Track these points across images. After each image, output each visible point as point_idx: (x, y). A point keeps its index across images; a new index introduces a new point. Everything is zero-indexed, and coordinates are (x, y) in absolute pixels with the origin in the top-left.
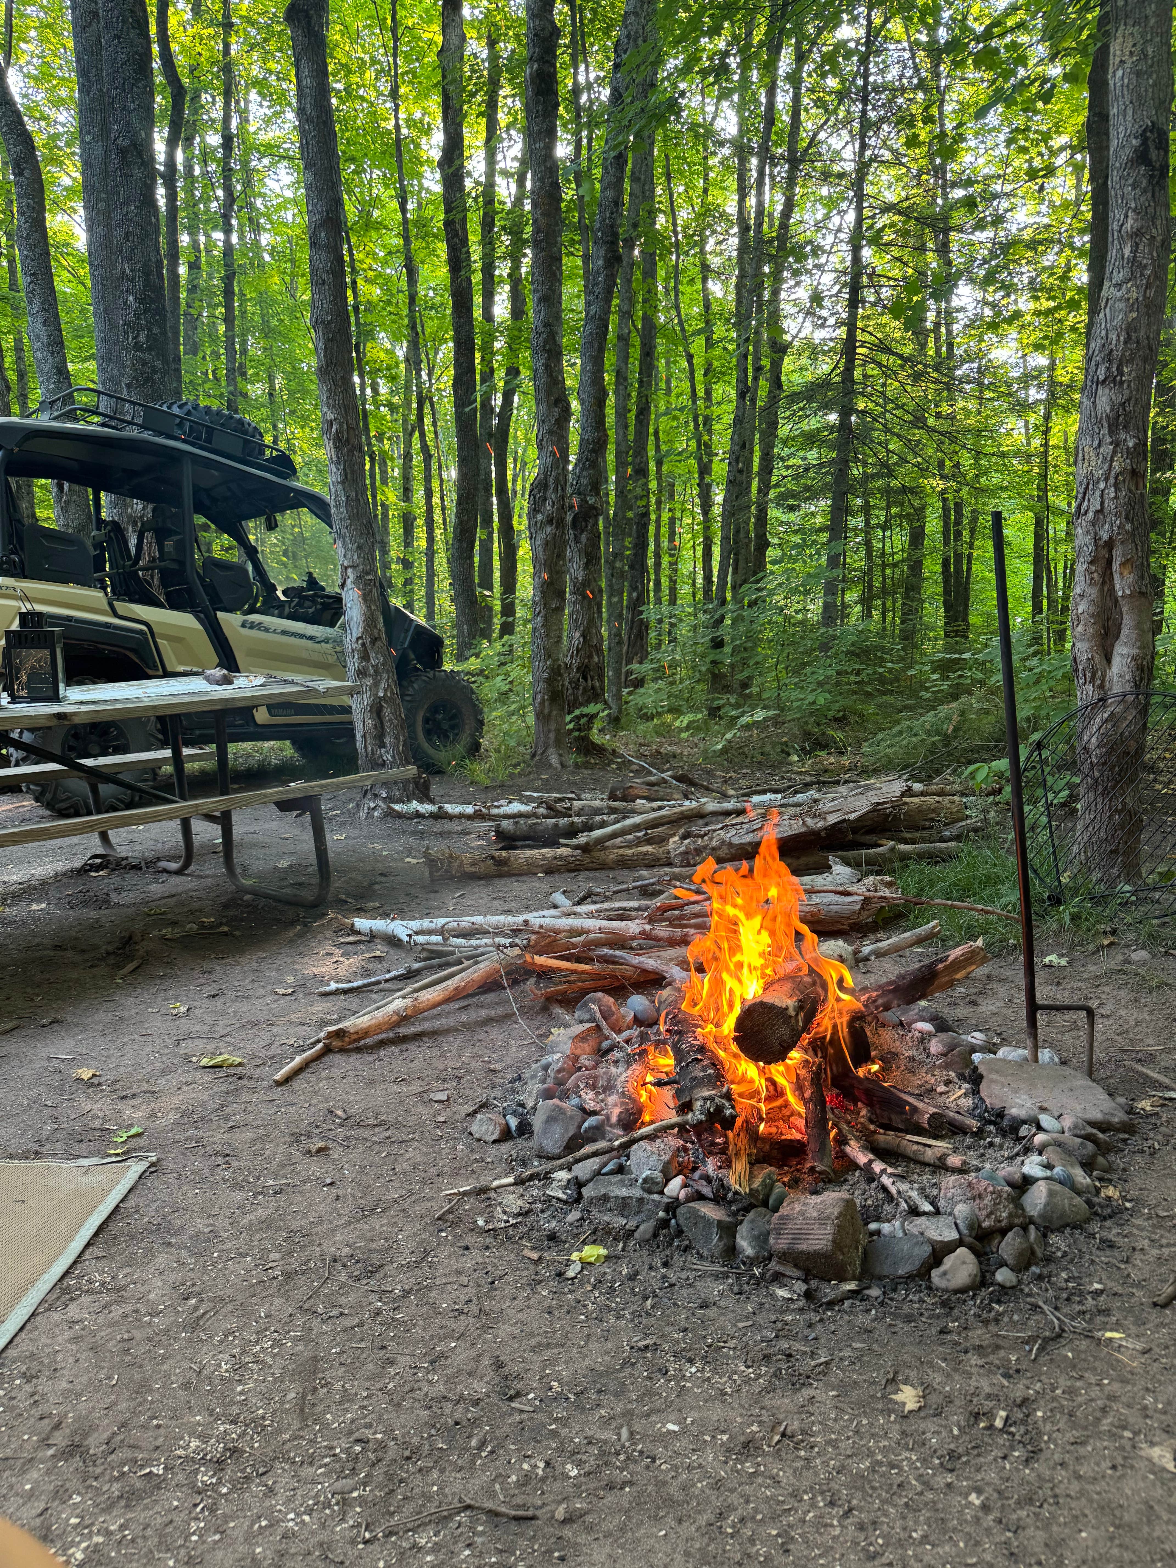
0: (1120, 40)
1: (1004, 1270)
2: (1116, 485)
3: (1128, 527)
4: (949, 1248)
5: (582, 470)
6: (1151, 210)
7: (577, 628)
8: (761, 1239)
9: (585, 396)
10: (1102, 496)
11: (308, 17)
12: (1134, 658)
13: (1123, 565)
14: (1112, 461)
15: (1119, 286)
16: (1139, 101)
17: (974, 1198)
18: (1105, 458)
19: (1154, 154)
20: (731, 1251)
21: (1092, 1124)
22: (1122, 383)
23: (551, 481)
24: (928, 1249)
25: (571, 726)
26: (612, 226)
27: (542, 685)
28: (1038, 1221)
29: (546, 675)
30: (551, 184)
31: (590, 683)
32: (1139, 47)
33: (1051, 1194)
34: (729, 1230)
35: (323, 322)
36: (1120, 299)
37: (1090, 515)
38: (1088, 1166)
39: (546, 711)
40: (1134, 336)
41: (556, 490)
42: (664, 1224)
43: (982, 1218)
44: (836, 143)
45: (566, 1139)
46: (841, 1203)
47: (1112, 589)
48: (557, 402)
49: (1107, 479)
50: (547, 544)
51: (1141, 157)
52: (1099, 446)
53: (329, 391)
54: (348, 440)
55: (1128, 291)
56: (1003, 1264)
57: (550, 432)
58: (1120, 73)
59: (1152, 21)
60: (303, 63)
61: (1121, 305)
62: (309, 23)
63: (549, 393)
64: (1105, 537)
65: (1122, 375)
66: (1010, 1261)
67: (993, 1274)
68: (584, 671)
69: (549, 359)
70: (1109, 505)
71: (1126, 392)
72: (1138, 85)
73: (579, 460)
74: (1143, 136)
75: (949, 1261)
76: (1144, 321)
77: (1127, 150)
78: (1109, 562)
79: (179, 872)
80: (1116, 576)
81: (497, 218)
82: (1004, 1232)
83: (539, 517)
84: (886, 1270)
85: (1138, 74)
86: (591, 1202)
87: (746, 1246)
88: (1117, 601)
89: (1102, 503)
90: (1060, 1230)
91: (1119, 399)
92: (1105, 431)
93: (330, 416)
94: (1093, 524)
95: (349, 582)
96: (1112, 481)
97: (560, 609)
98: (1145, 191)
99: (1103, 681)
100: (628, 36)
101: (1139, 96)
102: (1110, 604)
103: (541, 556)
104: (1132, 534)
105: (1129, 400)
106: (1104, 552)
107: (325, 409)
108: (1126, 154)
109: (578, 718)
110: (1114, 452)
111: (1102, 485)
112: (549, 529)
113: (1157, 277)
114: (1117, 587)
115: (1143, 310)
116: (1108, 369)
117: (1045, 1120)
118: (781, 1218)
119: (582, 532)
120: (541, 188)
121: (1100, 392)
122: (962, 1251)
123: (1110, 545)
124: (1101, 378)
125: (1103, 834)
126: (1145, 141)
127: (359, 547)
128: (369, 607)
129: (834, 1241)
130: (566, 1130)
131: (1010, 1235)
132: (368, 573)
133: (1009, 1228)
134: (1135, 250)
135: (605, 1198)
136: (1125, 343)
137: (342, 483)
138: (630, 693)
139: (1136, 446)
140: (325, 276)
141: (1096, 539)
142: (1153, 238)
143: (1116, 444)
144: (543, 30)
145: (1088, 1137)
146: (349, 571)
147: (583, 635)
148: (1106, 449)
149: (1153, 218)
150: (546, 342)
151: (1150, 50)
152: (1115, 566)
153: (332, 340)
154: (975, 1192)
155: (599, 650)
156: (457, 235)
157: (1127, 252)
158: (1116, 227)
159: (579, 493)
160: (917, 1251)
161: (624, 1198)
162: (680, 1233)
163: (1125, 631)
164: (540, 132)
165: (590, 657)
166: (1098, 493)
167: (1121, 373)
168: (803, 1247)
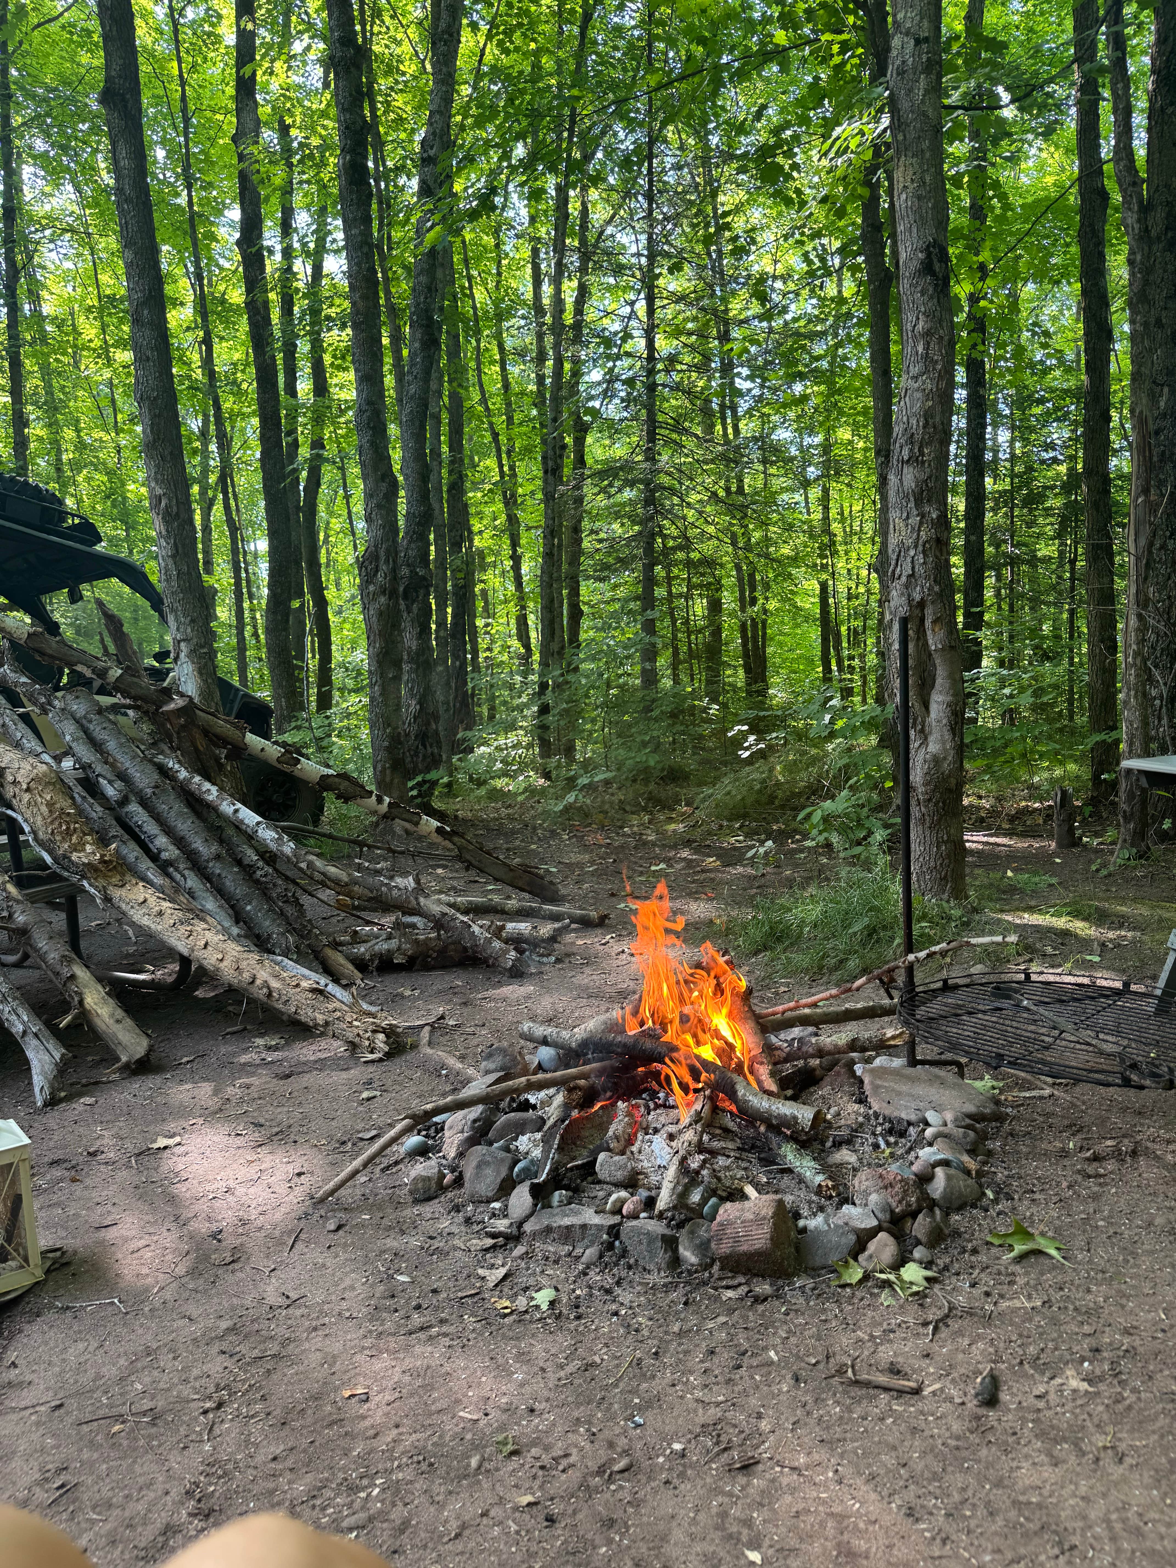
0: (902, 169)
1: (920, 1248)
2: (924, 552)
3: (937, 588)
4: (872, 1233)
5: (410, 542)
6: (937, 314)
7: (412, 696)
8: (703, 1248)
9: (408, 472)
10: (913, 562)
11: (124, 100)
12: (949, 705)
13: (934, 622)
14: (919, 531)
15: (915, 378)
16: (921, 221)
17: (886, 1188)
18: (913, 529)
19: (937, 266)
20: (675, 1261)
21: (969, 1116)
22: (923, 462)
23: (382, 553)
24: (852, 1238)
25: (414, 793)
26: (427, 311)
27: (382, 755)
28: (942, 1203)
29: (386, 744)
30: (368, 270)
31: (429, 750)
32: (918, 176)
33: (949, 1178)
34: (671, 1243)
35: (148, 398)
36: (918, 390)
37: (904, 579)
38: (972, 1152)
39: (388, 779)
40: (931, 421)
41: (387, 561)
42: (610, 1246)
43: (894, 1204)
44: (624, 238)
45: (499, 1180)
46: (774, 1204)
47: (926, 644)
48: (383, 478)
49: (916, 547)
50: (381, 614)
51: (927, 268)
52: (908, 518)
53: (157, 466)
54: (177, 514)
55: (924, 383)
56: (918, 1243)
57: (379, 506)
58: (904, 196)
59: (928, 155)
60: (121, 145)
61: (918, 395)
62: (126, 107)
63: (375, 469)
64: (917, 597)
65: (923, 455)
66: (924, 1239)
67: (911, 1252)
68: (423, 737)
69: (373, 435)
70: (920, 570)
71: (928, 470)
72: (920, 207)
73: (406, 533)
74: (927, 250)
75: (872, 1246)
76: (938, 409)
77: (915, 263)
78: (922, 620)
79: (18, 965)
80: (929, 633)
81: (296, 297)
82: (914, 1215)
83: (372, 588)
84: (818, 1261)
85: (919, 198)
86: (534, 1235)
87: (689, 1255)
88: (930, 655)
89: (913, 568)
90: (960, 1208)
91: (923, 476)
92: (912, 505)
93: (159, 491)
94: (907, 586)
95: (182, 655)
96: (920, 548)
97: (397, 678)
98: (931, 298)
99: (923, 726)
100: (434, 134)
101: (921, 216)
102: (924, 657)
103: (375, 626)
104: (940, 595)
105: (930, 477)
106: (917, 612)
107: (153, 484)
108: (914, 265)
109: (419, 784)
110: (921, 523)
111: (912, 553)
112: (383, 599)
113: (946, 372)
114: (930, 642)
115: (936, 398)
116: (911, 450)
117: (931, 1116)
118: (721, 1224)
119: (413, 602)
120: (358, 272)
121: (905, 470)
122: (882, 1235)
123: (922, 605)
124: (906, 458)
125: (932, 864)
126: (929, 255)
127: (193, 621)
128: (205, 681)
129: (772, 1239)
130: (498, 1173)
131: (921, 1216)
132: (202, 647)
133: (919, 1211)
134: (927, 348)
135: (549, 1230)
136: (924, 427)
137: (173, 556)
138: (460, 760)
139: (939, 517)
140: (149, 353)
141: (910, 600)
142: (941, 338)
143: (923, 516)
144: (354, 123)
145: (967, 1127)
146: (182, 644)
147: (420, 703)
148: (915, 520)
149: (940, 321)
150: (370, 419)
151: (928, 179)
152: (928, 623)
153: (159, 416)
154: (886, 1182)
155: (436, 718)
156: (259, 313)
157: (920, 349)
158: (909, 328)
159: (408, 565)
160: (844, 1240)
161: (567, 1227)
162: (624, 1253)
163: (939, 681)
164: (355, 219)
165: (428, 724)
166: (909, 560)
167: (922, 454)
168: (744, 1248)
